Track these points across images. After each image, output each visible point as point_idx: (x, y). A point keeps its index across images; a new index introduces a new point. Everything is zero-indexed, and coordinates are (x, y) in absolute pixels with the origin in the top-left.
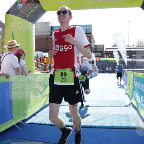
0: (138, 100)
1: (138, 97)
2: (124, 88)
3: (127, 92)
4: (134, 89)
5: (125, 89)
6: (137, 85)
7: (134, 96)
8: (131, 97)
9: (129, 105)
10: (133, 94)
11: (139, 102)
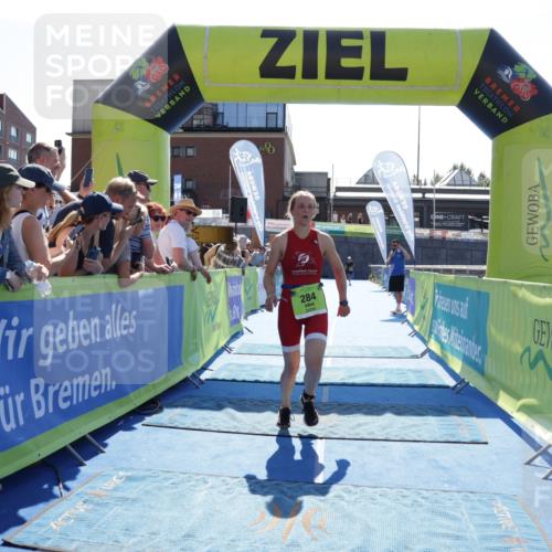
0: (445, 338)
1: (444, 332)
2: (407, 321)
3: (417, 328)
4: (434, 317)
5: (409, 323)
6: (443, 304)
7: (435, 332)
8: (426, 338)
9: (423, 354)
10: (431, 327)
11: (446, 341)
